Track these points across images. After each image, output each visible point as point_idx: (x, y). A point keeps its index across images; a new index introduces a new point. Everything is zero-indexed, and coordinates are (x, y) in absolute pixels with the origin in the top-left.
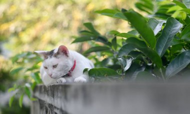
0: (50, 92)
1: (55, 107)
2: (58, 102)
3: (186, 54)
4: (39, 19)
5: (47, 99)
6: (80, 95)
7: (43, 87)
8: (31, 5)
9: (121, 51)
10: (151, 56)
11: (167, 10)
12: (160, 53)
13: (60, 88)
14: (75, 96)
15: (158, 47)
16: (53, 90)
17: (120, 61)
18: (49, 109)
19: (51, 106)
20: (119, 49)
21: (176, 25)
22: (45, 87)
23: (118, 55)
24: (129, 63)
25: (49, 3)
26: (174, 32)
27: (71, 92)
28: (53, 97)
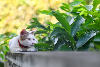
0: (14, 57)
1: (17, 65)
2: (18, 63)
3: (87, 35)
4: (8, 15)
5: (13, 60)
6: (29, 59)
7: (10, 54)
8: (3, 7)
9: (52, 33)
10: (68, 37)
11: (77, 10)
12: (73, 35)
13: (19, 55)
14: (27, 60)
15: (72, 32)
16: (16, 55)
17: (52, 39)
18: (14, 66)
19: (14, 64)
20: (51, 32)
21: (81, 19)
22: (11, 53)
23: (51, 36)
24: (56, 40)
25: (13, 5)
26: (80, 23)
27: (24, 58)
28: (16, 59)
